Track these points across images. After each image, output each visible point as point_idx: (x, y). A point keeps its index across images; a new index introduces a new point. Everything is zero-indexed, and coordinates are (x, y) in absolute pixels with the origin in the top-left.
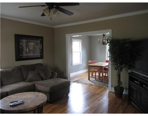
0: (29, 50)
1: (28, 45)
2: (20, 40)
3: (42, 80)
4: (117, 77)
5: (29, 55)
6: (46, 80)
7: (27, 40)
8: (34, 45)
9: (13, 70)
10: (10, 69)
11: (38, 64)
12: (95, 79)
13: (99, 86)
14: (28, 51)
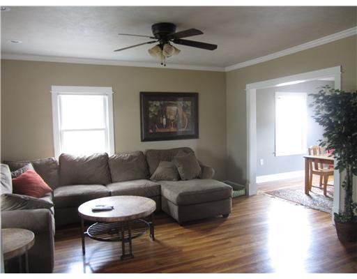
0: (167, 120)
1: (165, 112)
2: (150, 102)
3: (179, 179)
4: (343, 190)
5: (168, 130)
6: (186, 180)
7: (162, 103)
8: (177, 110)
9: (131, 158)
10: (126, 156)
11: (179, 148)
12: (325, 194)
13: (318, 210)
14: (165, 123)
